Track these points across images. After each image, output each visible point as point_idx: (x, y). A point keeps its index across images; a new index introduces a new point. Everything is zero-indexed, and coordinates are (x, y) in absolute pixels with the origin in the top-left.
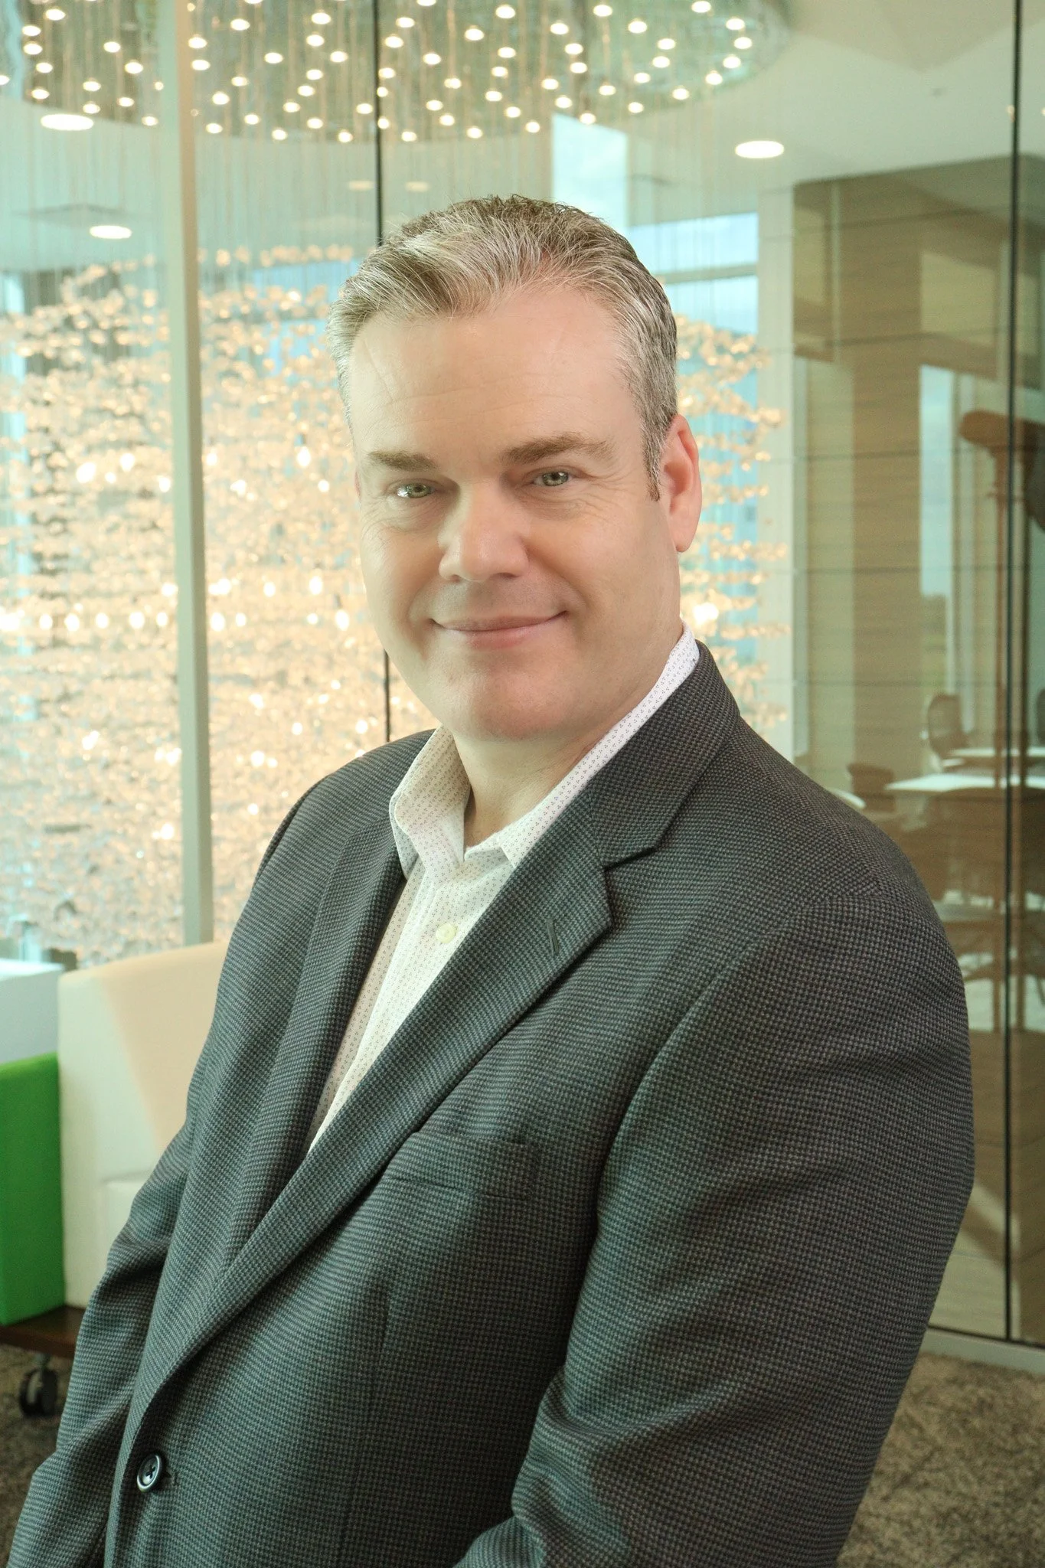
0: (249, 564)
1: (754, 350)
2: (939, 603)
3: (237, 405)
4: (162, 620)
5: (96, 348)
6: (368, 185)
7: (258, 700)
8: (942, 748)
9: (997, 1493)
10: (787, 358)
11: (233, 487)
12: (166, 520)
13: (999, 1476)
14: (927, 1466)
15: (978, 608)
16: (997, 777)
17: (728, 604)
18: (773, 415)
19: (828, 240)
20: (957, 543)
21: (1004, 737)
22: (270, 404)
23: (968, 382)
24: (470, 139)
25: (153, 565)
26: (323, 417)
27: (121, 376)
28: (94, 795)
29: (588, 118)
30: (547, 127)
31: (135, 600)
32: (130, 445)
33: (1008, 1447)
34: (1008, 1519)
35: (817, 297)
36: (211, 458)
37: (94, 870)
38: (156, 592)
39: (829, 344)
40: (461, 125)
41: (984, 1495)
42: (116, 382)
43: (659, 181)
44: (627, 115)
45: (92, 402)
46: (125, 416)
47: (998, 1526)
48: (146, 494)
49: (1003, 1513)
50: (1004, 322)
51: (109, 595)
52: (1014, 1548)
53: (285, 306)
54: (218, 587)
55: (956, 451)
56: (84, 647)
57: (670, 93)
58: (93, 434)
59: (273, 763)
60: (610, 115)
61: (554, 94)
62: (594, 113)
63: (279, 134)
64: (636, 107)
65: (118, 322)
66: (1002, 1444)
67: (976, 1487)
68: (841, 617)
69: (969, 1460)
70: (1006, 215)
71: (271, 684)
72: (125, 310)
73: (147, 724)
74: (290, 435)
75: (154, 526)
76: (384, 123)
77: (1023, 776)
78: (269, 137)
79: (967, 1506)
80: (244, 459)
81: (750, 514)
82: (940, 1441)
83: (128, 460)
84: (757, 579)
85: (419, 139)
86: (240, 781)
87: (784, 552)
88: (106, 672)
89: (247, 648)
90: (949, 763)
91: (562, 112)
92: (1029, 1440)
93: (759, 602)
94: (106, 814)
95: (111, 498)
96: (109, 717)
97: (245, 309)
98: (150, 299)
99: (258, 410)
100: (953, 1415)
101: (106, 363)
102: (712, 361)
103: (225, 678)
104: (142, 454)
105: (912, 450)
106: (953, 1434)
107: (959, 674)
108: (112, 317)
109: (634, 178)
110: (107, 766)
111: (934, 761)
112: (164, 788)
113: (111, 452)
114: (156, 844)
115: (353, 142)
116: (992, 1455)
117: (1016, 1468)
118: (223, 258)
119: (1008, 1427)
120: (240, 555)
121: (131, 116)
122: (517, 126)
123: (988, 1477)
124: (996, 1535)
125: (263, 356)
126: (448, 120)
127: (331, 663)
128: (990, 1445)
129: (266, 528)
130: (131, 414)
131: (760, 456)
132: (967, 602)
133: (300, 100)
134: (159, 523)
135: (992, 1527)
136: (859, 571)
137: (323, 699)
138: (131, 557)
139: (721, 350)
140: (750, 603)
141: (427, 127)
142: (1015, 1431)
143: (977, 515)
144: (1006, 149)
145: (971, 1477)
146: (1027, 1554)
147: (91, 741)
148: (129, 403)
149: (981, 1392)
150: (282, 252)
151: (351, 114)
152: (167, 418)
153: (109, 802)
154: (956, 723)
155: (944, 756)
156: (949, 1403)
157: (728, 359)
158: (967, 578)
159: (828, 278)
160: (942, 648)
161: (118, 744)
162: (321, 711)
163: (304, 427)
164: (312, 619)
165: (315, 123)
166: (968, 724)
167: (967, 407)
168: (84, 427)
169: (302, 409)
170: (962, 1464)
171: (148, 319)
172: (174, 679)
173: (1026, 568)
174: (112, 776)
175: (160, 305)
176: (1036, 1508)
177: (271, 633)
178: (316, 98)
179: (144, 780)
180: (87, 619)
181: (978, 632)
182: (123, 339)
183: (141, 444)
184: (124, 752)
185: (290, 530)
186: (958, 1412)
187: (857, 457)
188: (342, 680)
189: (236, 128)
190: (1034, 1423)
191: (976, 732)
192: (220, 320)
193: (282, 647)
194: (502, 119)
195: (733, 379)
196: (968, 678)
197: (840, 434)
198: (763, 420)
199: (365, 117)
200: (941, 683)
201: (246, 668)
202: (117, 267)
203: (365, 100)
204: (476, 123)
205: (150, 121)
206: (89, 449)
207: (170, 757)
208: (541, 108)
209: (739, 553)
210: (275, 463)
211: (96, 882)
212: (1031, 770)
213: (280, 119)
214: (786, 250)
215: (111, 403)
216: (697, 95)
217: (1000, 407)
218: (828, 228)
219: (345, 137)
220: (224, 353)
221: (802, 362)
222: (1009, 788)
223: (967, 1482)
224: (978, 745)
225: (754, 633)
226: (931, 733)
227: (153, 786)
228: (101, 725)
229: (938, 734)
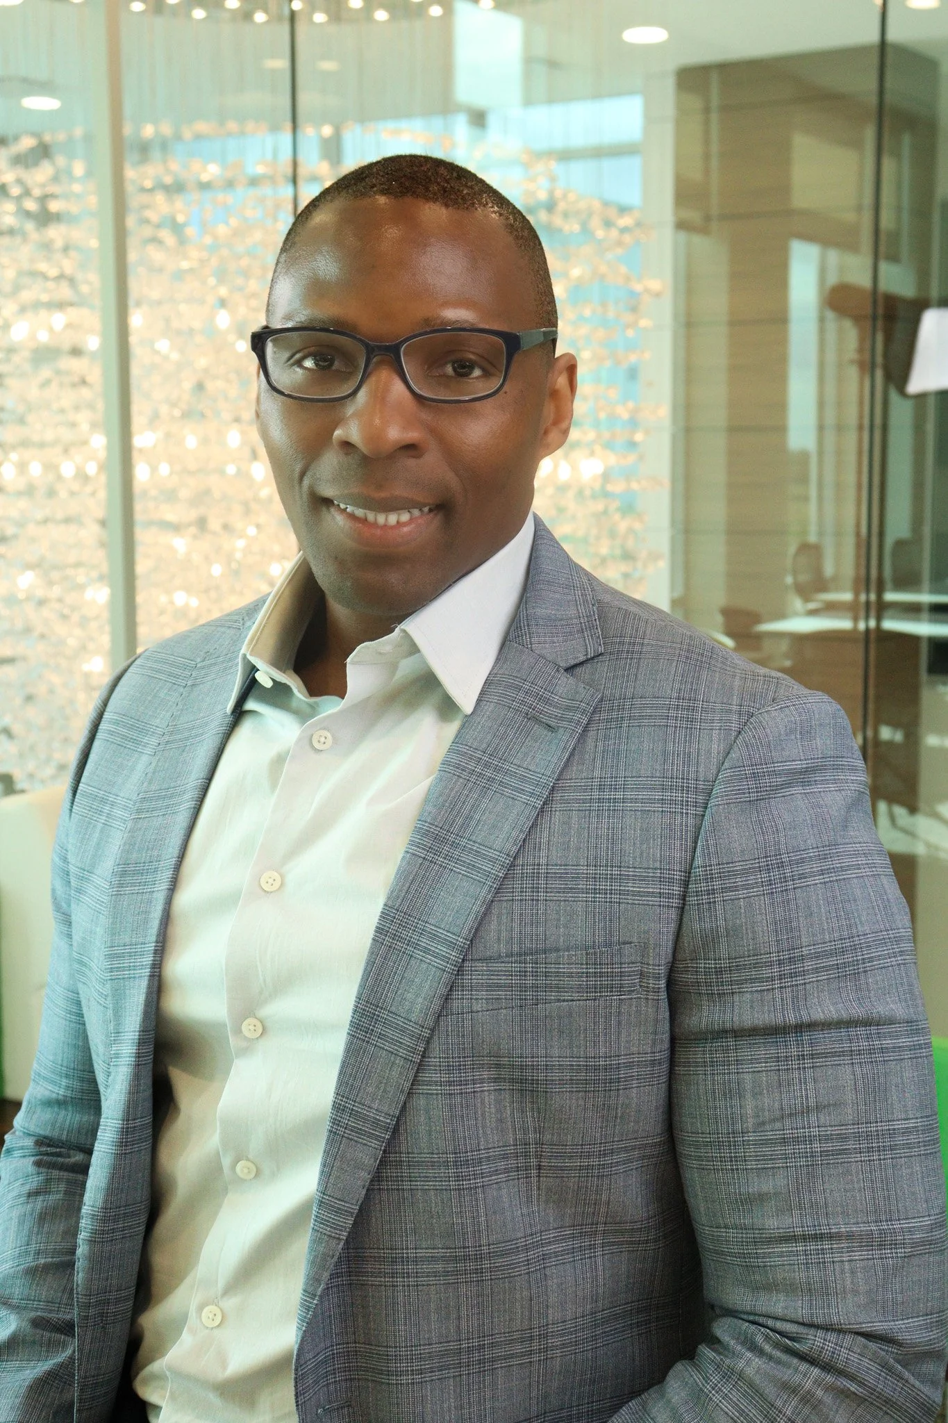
0: (172, 418)
1: (638, 224)
2: (804, 457)
3: (161, 270)
4: (91, 469)
5: (28, 214)
6: (283, 64)
7: (180, 544)
8: (804, 592)
10: (669, 231)
11: (157, 346)
12: (95, 374)
15: (839, 465)
16: (856, 619)
17: (612, 459)
18: (655, 285)
19: (707, 122)
20: (821, 405)
21: (863, 581)
22: (191, 270)
23: (833, 256)
24: (378, 21)
25: (83, 419)
26: (240, 281)
27: (52, 241)
28: (28, 630)
29: (487, 3)
30: (449, 13)
31: (66, 451)
32: (61, 305)
35: (696, 175)
36: (136, 320)
37: (29, 698)
38: (85, 443)
39: (708, 218)
40: (369, 8)
42: (47, 246)
45: (26, 265)
46: (57, 279)
48: (76, 352)
50: (868, 199)
51: (42, 445)
53: (205, 178)
54: (142, 439)
55: (822, 320)
56: (20, 494)
58: (27, 296)
59: (194, 602)
63: (199, 14)
65: (49, 190)
68: (715, 470)
70: (873, 100)
71: (193, 530)
72: (56, 179)
73: (78, 565)
74: (210, 299)
75: (84, 382)
76: (297, 5)
77: (879, 619)
78: (189, 16)
80: (167, 321)
81: (633, 374)
83: (59, 320)
84: (639, 437)
85: (330, 21)
86: (163, 619)
87: (663, 412)
88: (39, 516)
89: (170, 496)
90: (812, 606)
93: (641, 458)
94: (40, 647)
95: (43, 355)
96: (43, 558)
97: (168, 180)
99: (179, 275)
101: (38, 229)
102: (600, 233)
103: (150, 523)
104: (73, 314)
105: (780, 318)
107: (821, 524)
108: (43, 186)
109: (529, 61)
110: (40, 603)
111: (798, 604)
112: (94, 624)
113: (43, 313)
114: (87, 675)
115: (268, 22)
118: (148, 131)
120: (164, 410)
122: (422, 9)
125: (185, 225)
126: (356, 3)
127: (247, 511)
129: (188, 385)
130: (61, 277)
131: (644, 323)
132: (830, 461)
134: (88, 379)
136: (734, 429)
137: (240, 544)
138: (62, 411)
139: (608, 224)
140: (632, 458)
141: (337, 10)
143: (840, 380)
144: (874, 37)
147: (27, 581)
148: (60, 266)
150: (202, 127)
152: (95, 281)
153: (42, 637)
154: (818, 570)
155: (807, 599)
157: (614, 233)
158: (830, 436)
159: (707, 157)
160: (806, 499)
161: (50, 583)
162: (238, 555)
163: (223, 291)
164: (231, 470)
165: (232, 4)
166: (829, 570)
167: (832, 280)
168: (17, 288)
169: (222, 276)
171: (77, 188)
172: (103, 523)
174: (46, 612)
175: (89, 174)
177: (193, 482)
179: (75, 617)
180: (22, 467)
181: (838, 486)
182: (54, 206)
183: (72, 304)
184: (56, 591)
185: (210, 386)
187: (732, 323)
188: (258, 526)
189: (159, 7)
191: (835, 578)
192: (143, 190)
193: (202, 497)
194: (407, 4)
195: (619, 251)
196: (829, 528)
197: (716, 302)
198: (647, 290)
200: (804, 532)
201: (170, 515)
202: (47, 138)
204: (382, 6)
206: (23, 309)
207: (100, 596)
209: (623, 413)
210: (197, 325)
211: (31, 712)
212: (886, 614)
214: (669, 130)
215: (43, 266)
217: (864, 281)
218: (707, 110)
219: (260, 17)
220: (147, 221)
221: (683, 236)
222: (867, 630)
224: (838, 589)
225: (635, 486)
226: (795, 578)
227: (84, 622)
228: (35, 566)
229: (803, 578)
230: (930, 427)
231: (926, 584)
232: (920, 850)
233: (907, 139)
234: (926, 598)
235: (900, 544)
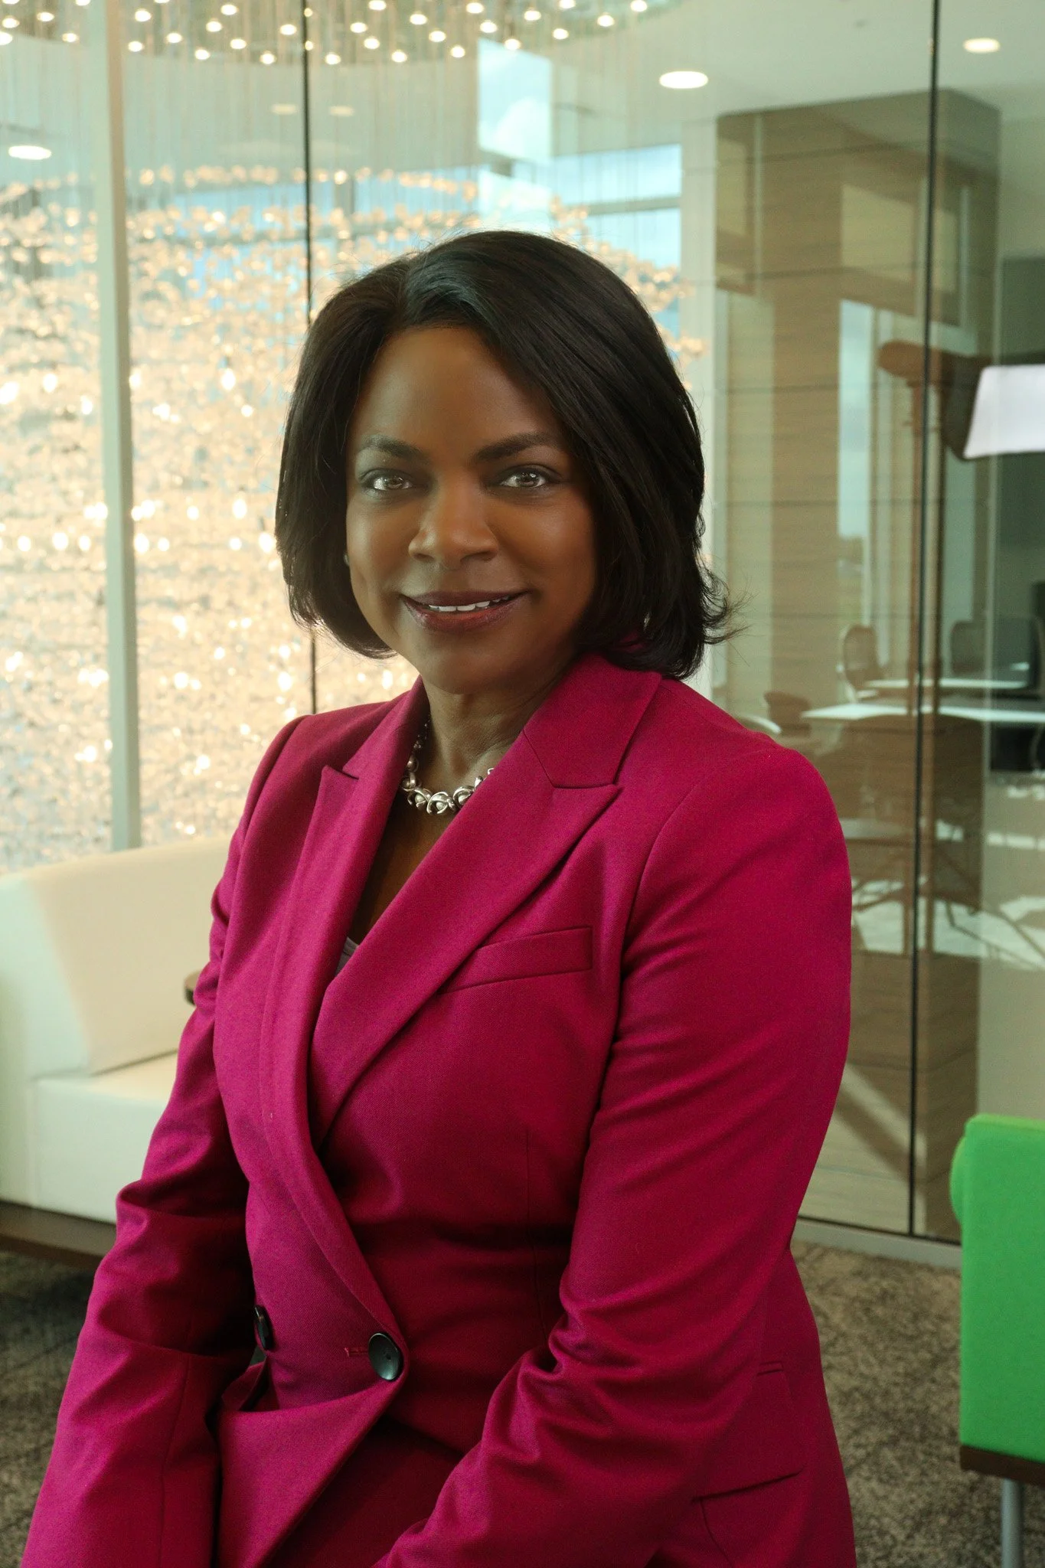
0: (173, 486)
1: (676, 280)
2: (856, 544)
3: (161, 327)
4: (85, 543)
5: (18, 267)
6: (291, 109)
7: (181, 623)
8: (857, 680)
9: (897, 1374)
10: (710, 291)
11: (156, 411)
12: (91, 440)
13: (899, 1359)
14: (831, 1350)
15: (894, 542)
16: (910, 708)
18: (694, 344)
19: (750, 174)
20: (874, 479)
21: (916, 667)
22: (195, 327)
23: (887, 318)
24: (395, 64)
25: (76, 488)
26: (246, 340)
27: (43, 296)
28: (18, 716)
29: (513, 44)
30: (472, 54)
31: (59, 520)
32: (53, 365)
33: (909, 1333)
34: (906, 1397)
35: (738, 229)
36: (135, 380)
37: (17, 791)
38: (80, 513)
39: (750, 277)
40: (386, 47)
41: (885, 1375)
42: (38, 303)
43: (584, 111)
44: (552, 41)
45: (14, 322)
46: (46, 338)
47: (896, 1403)
48: (68, 417)
49: (902, 1392)
50: (922, 258)
51: (32, 516)
52: (912, 1423)
53: (209, 228)
54: (142, 510)
55: (875, 386)
56: (7, 568)
57: (594, 19)
58: (15, 355)
59: (196, 685)
60: (534, 41)
61: (479, 18)
62: (519, 39)
63: (202, 54)
64: (560, 34)
65: (39, 242)
66: (902, 1330)
67: (876, 1370)
68: (760, 549)
69: (872, 1345)
70: (925, 150)
71: (195, 606)
72: (47, 228)
73: (69, 646)
74: (214, 358)
75: (77, 447)
76: (309, 46)
77: (936, 705)
78: (192, 58)
79: (868, 1386)
80: (168, 381)
82: (844, 1327)
83: (50, 381)
85: (343, 62)
86: (163, 702)
88: (29, 591)
89: (170, 570)
90: (864, 694)
91: (488, 36)
92: (930, 1327)
94: (29, 734)
95: (33, 420)
96: (32, 639)
97: (169, 230)
98: (73, 219)
99: (181, 332)
100: (857, 1305)
101: (28, 282)
103: (152, 601)
104: (66, 375)
105: (830, 385)
106: (857, 1321)
107: (874, 606)
108: (35, 236)
109: (558, 107)
110: (30, 688)
111: (850, 692)
112: (88, 709)
113: (33, 372)
114: (80, 766)
115: (275, 64)
116: (892, 1339)
117: (915, 1351)
118: (147, 177)
119: (909, 1314)
120: (164, 477)
121: (51, 32)
122: (443, 48)
123: (890, 1359)
124: (895, 1410)
125: (187, 278)
126: (372, 43)
127: (255, 587)
128: (892, 1331)
129: (190, 450)
130: (53, 336)
132: (884, 535)
133: (223, 19)
134: (83, 444)
135: (891, 1404)
136: (777, 505)
137: (246, 623)
138: (54, 478)
139: (644, 279)
141: (351, 51)
142: (916, 1318)
143: (894, 451)
144: (925, 84)
145: (872, 1360)
146: (924, 1427)
147: (16, 662)
148: (52, 324)
149: (885, 1284)
150: (207, 173)
151: (276, 35)
152: (93, 341)
153: (32, 724)
154: (872, 658)
155: (858, 687)
156: (853, 1293)
157: (650, 289)
158: (884, 511)
159: (750, 210)
161: (41, 667)
162: (244, 636)
163: (228, 349)
164: (235, 544)
165: (238, 44)
166: (883, 657)
167: (886, 337)
169: (225, 330)
170: (865, 1348)
171: (70, 239)
172: (99, 600)
173: (941, 502)
174: (35, 696)
175: (84, 225)
176: (934, 1388)
177: (195, 555)
178: (239, 17)
179: (67, 702)
180: (10, 539)
181: (894, 566)
182: (46, 257)
183: (64, 364)
184: (45, 675)
185: (214, 453)
186: (862, 1302)
187: (777, 390)
188: (265, 603)
189: (159, 47)
190: (934, 1311)
191: (890, 665)
192: (145, 241)
193: (203, 572)
194: (427, 43)
196: (884, 611)
197: (761, 367)
198: (685, 350)
199: (290, 39)
200: (858, 615)
201: (171, 592)
202: (39, 185)
203: (289, 20)
204: (401, 46)
205: (70, 37)
206: (11, 370)
207: (96, 678)
208: (465, 32)
210: (199, 386)
211: (19, 803)
212: (943, 700)
213: (203, 39)
214: (709, 182)
215: (33, 322)
216: (622, 23)
217: (917, 339)
218: (750, 160)
219: (268, 58)
220: (147, 274)
221: (724, 296)
222: (921, 716)
223: (869, 1365)
224: (893, 676)
226: (846, 666)
227: (77, 708)
228: (26, 647)
229: (853, 666)
230: (992, 503)
231: (988, 671)
232: (982, 952)
233: (965, 193)
234: (988, 684)
235: (960, 627)
